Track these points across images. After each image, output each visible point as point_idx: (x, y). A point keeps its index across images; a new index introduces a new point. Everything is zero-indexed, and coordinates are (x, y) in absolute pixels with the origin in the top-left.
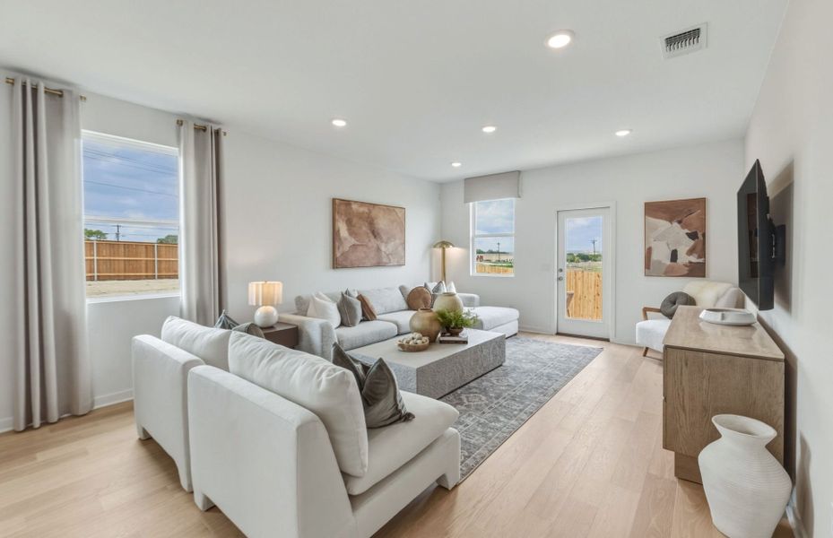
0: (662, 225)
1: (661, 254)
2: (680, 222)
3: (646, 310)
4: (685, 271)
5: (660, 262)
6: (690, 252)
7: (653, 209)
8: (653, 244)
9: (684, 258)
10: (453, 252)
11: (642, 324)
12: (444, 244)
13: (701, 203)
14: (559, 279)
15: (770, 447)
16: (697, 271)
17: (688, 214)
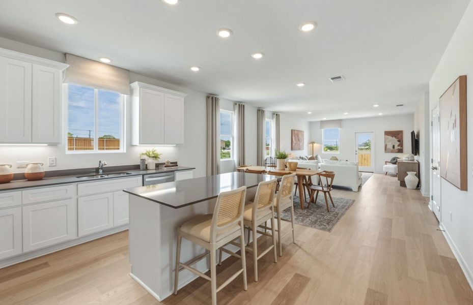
0: (390, 138)
1: (390, 146)
2: (395, 137)
3: (386, 162)
4: (397, 151)
5: (389, 149)
6: (398, 146)
7: (387, 133)
8: (387, 143)
9: (396, 147)
10: (316, 145)
11: (385, 166)
12: (313, 143)
13: (401, 132)
14: (356, 154)
15: (416, 175)
16: (401, 151)
17: (398, 135)
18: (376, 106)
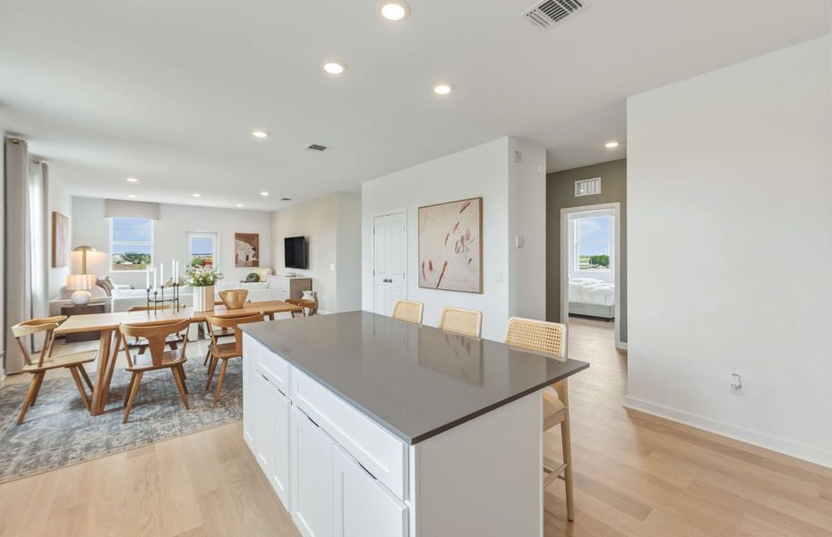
0: (242, 244)
1: (242, 258)
2: (249, 243)
3: (241, 281)
4: (252, 264)
5: (241, 261)
6: (253, 256)
7: (239, 236)
8: (239, 253)
9: (251, 259)
12: (85, 248)
13: (257, 236)
16: (256, 264)
17: (251, 239)
18: (265, 194)
